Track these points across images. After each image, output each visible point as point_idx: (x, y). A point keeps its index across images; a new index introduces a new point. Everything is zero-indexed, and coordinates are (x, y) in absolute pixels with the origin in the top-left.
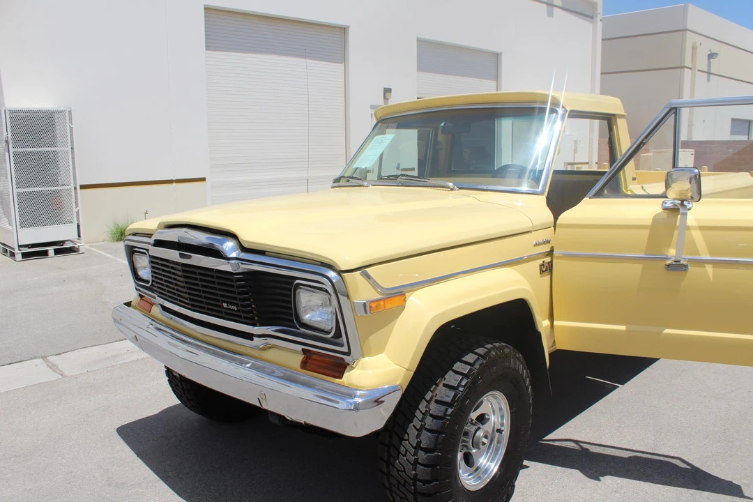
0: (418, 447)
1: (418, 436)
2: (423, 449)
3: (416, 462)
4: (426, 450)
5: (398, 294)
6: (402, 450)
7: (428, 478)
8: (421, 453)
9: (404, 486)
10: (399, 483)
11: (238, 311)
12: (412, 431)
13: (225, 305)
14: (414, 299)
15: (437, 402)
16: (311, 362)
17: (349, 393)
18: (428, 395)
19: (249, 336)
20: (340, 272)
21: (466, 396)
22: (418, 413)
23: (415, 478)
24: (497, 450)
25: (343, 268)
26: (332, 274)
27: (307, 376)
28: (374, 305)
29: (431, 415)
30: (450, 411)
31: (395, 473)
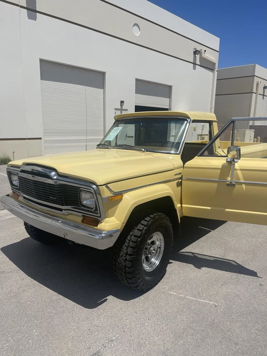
0: (127, 254)
1: (127, 249)
2: (128, 254)
3: (126, 259)
4: (130, 255)
5: (120, 194)
6: (121, 255)
7: (130, 266)
8: (128, 256)
9: (121, 269)
10: (119, 268)
11: (57, 200)
12: (124, 248)
13: (51, 197)
14: (126, 196)
15: (134, 236)
16: (85, 220)
17: (100, 232)
18: (131, 233)
19: (61, 210)
20: (97, 186)
21: (146, 234)
22: (127, 240)
23: (125, 266)
24: (159, 255)
25: (99, 184)
26: (94, 187)
27: (83, 226)
28: (110, 198)
29: (132, 241)
30: (139, 239)
31: (117, 264)
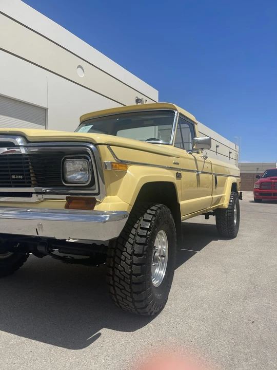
0: (133, 254)
1: (132, 248)
2: (135, 255)
3: (132, 263)
4: (137, 255)
6: (123, 257)
7: (139, 272)
8: (135, 258)
9: (124, 280)
10: (120, 279)
11: (23, 179)
12: (128, 245)
13: (13, 177)
15: (141, 228)
16: (71, 203)
18: (136, 226)
19: (29, 195)
20: (96, 145)
21: (155, 226)
22: (131, 236)
23: (131, 274)
24: (163, 265)
25: (98, 142)
26: (92, 146)
28: (114, 165)
29: (139, 235)
30: (149, 233)
31: (117, 273)
